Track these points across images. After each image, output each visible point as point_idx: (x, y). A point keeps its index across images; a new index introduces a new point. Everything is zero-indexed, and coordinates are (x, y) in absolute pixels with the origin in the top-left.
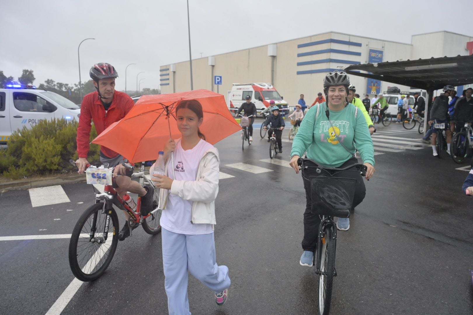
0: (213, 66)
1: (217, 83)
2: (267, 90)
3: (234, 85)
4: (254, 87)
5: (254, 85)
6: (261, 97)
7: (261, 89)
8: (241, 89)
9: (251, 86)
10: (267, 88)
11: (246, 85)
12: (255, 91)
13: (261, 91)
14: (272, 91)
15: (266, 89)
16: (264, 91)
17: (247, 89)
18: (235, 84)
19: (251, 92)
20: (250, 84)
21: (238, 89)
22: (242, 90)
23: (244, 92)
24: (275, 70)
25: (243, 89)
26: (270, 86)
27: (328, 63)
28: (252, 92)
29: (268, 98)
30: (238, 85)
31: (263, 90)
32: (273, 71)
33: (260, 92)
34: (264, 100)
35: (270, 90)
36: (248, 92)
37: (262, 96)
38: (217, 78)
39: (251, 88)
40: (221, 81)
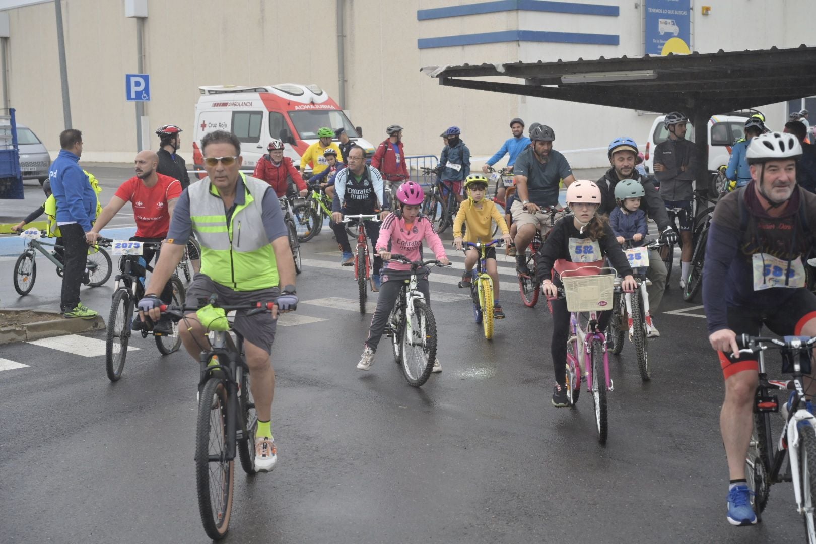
0: (142, 20)
1: (133, 96)
2: (308, 107)
3: (203, 91)
4: (268, 98)
5: (267, 91)
6: (291, 132)
7: (289, 103)
8: (225, 105)
9: (257, 95)
10: (308, 102)
11: (242, 91)
12: (270, 113)
13: (288, 112)
14: (326, 112)
15: (304, 104)
16: (298, 111)
17: (245, 104)
18: (206, 88)
19: (260, 116)
20: (255, 90)
21: (215, 105)
22: (230, 109)
23: (236, 115)
24: (347, 32)
25: (234, 104)
26: (321, 94)
27: (513, 14)
28: (261, 113)
29: (311, 134)
30: (216, 92)
31: (297, 108)
32: (341, 37)
33: (286, 115)
34: (297, 140)
35: (317, 107)
36: (248, 115)
37: (291, 127)
38: (133, 80)
39: (256, 103)
40: (147, 89)
